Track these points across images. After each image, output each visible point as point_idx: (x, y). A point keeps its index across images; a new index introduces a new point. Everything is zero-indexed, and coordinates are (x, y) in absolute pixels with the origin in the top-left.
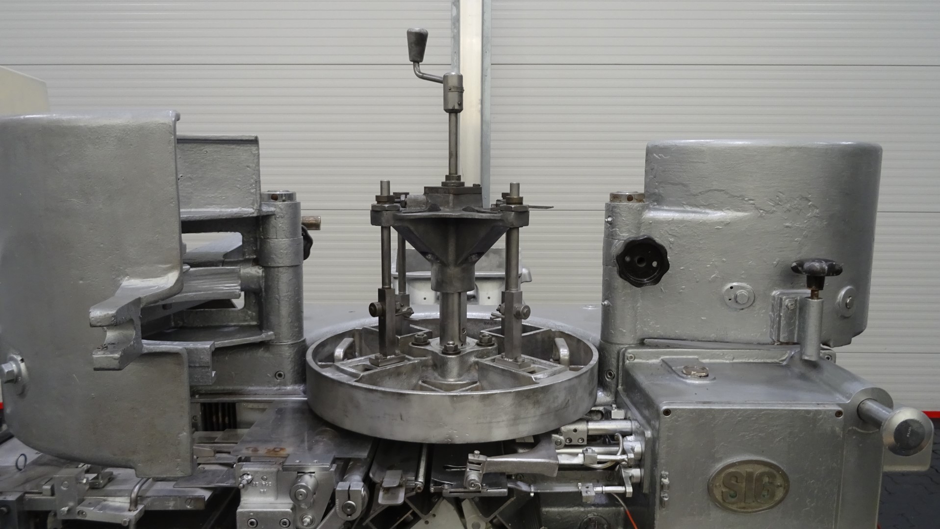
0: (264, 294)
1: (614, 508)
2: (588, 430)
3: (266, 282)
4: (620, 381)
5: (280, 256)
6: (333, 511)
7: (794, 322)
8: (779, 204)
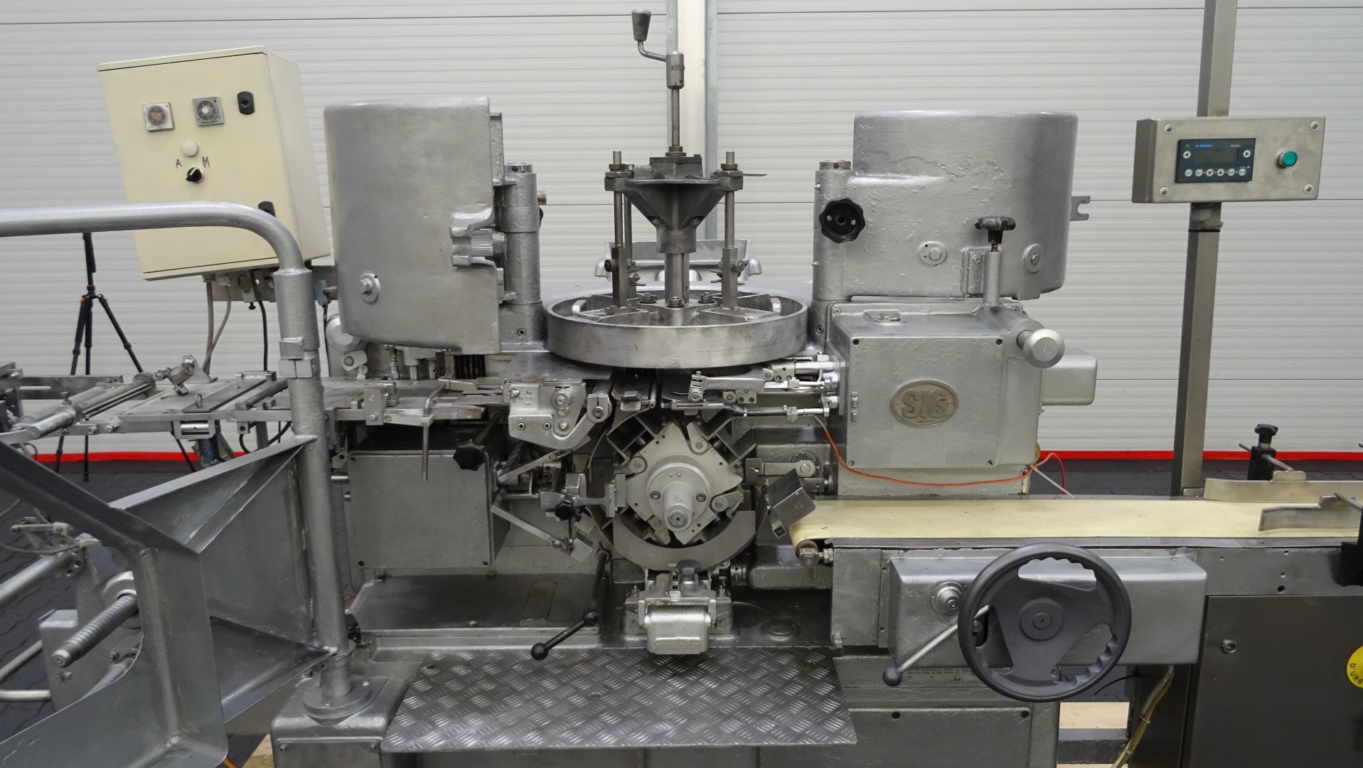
0: (506, 258)
1: (822, 445)
2: (795, 370)
3: (508, 247)
4: (828, 334)
5: (521, 223)
6: (585, 416)
7: (981, 275)
8: (967, 169)
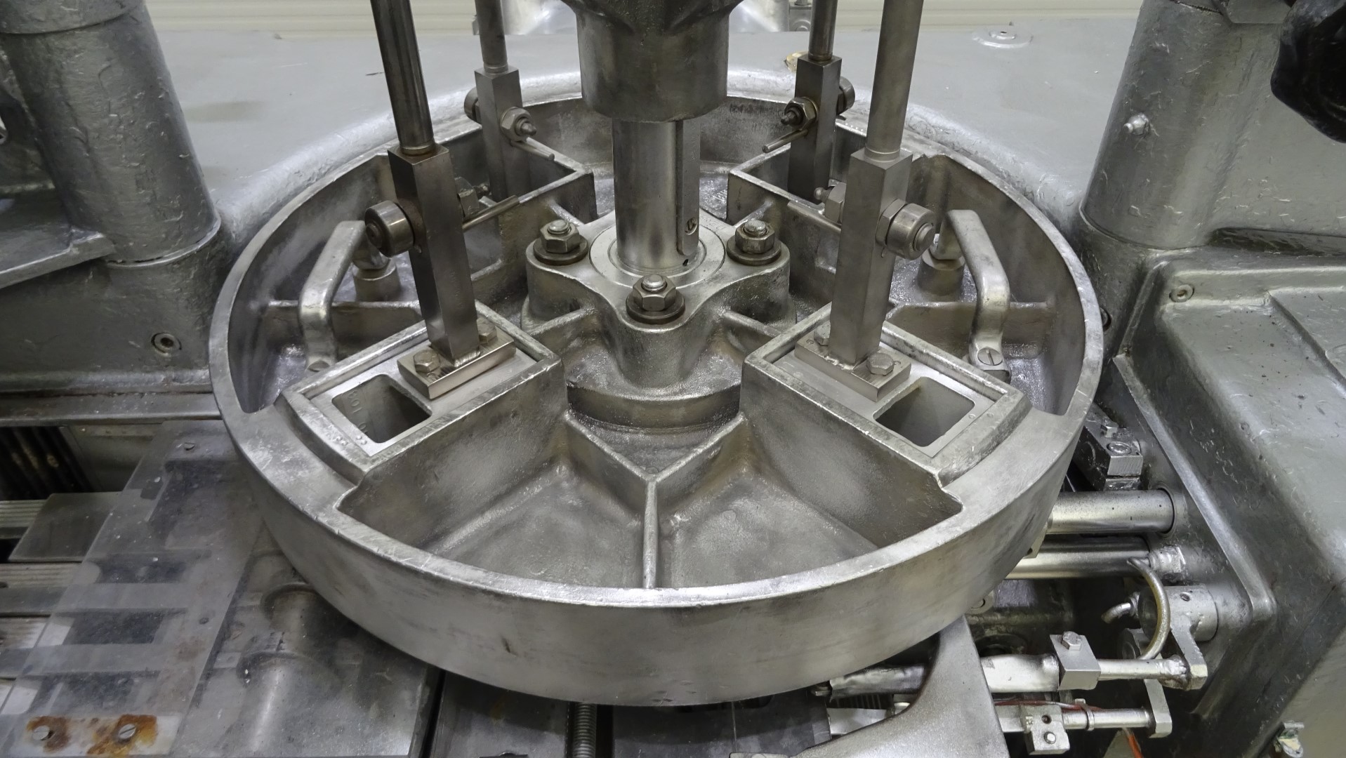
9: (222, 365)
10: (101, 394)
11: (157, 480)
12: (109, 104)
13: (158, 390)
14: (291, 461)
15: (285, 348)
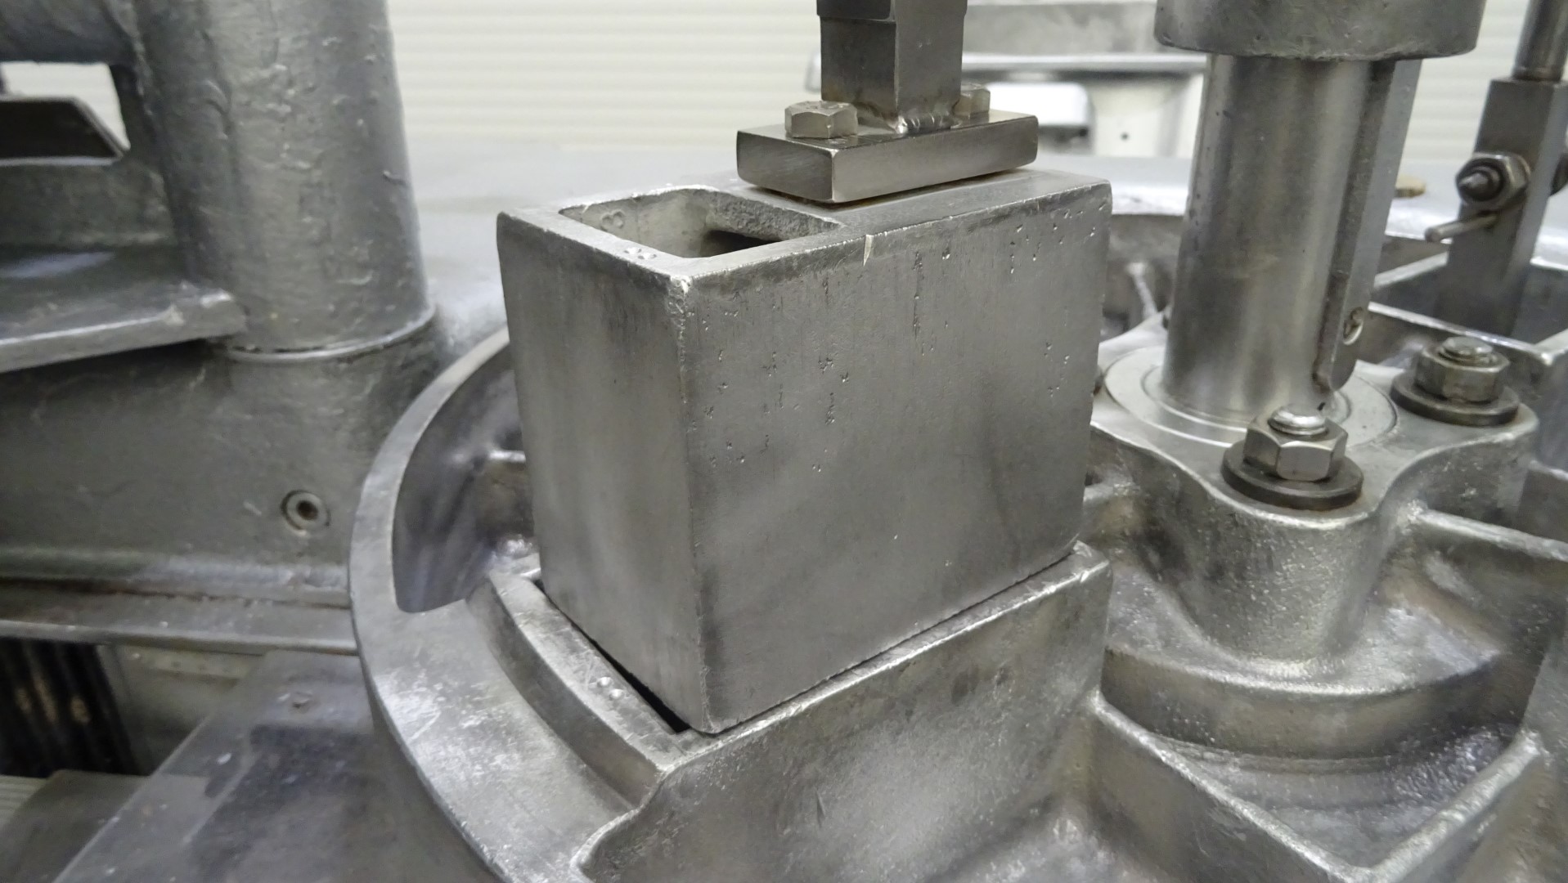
9: (380, 520)
10: (182, 594)
11: (224, 759)
12: (276, 42)
13: (279, 598)
14: (482, 726)
15: (505, 542)
